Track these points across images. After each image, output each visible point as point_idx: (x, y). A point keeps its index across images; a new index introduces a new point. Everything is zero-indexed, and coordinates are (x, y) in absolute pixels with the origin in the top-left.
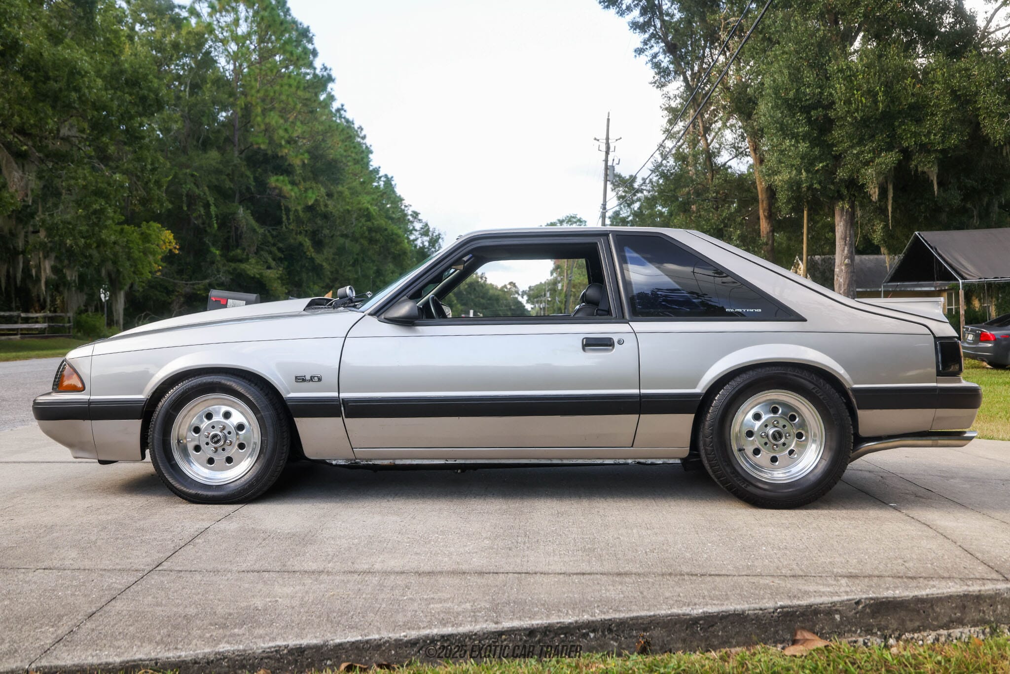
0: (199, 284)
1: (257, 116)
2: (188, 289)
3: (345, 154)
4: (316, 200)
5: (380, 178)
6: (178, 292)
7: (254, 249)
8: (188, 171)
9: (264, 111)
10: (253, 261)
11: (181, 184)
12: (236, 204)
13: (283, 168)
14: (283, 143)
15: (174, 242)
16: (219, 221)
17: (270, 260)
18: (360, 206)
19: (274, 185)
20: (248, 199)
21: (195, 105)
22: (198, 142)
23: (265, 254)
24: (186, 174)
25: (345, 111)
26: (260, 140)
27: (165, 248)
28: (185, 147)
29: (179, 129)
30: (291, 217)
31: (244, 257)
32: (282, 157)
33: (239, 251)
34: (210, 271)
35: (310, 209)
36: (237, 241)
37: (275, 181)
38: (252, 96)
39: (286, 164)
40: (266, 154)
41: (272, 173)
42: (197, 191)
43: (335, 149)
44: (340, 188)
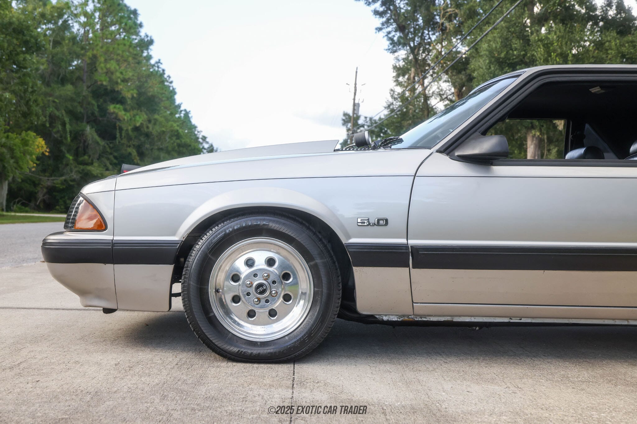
0: (57, 180)
1: (100, 63)
2: (49, 183)
3: (161, 92)
4: (142, 124)
5: (181, 111)
6: (42, 185)
7: (97, 156)
8: (51, 98)
9: (106, 61)
10: (96, 164)
11: (46, 108)
12: (84, 123)
13: (118, 99)
14: (119, 81)
15: (45, 147)
16: (72, 135)
17: (108, 164)
18: (172, 128)
19: (112, 111)
20: (93, 120)
21: (57, 54)
22: (58, 78)
23: (104, 159)
24: (49, 101)
25: (161, 64)
26: (103, 79)
27: (39, 151)
28: (48, 82)
29: (45, 69)
30: (123, 135)
31: (90, 161)
32: (118, 91)
33: (86, 157)
34: (65, 171)
35: (136, 129)
36: (84, 150)
37: (112, 108)
38: (97, 50)
39: (121, 96)
40: (107, 89)
41: (111, 102)
42: (57, 113)
43: (153, 89)
44: (156, 116)
